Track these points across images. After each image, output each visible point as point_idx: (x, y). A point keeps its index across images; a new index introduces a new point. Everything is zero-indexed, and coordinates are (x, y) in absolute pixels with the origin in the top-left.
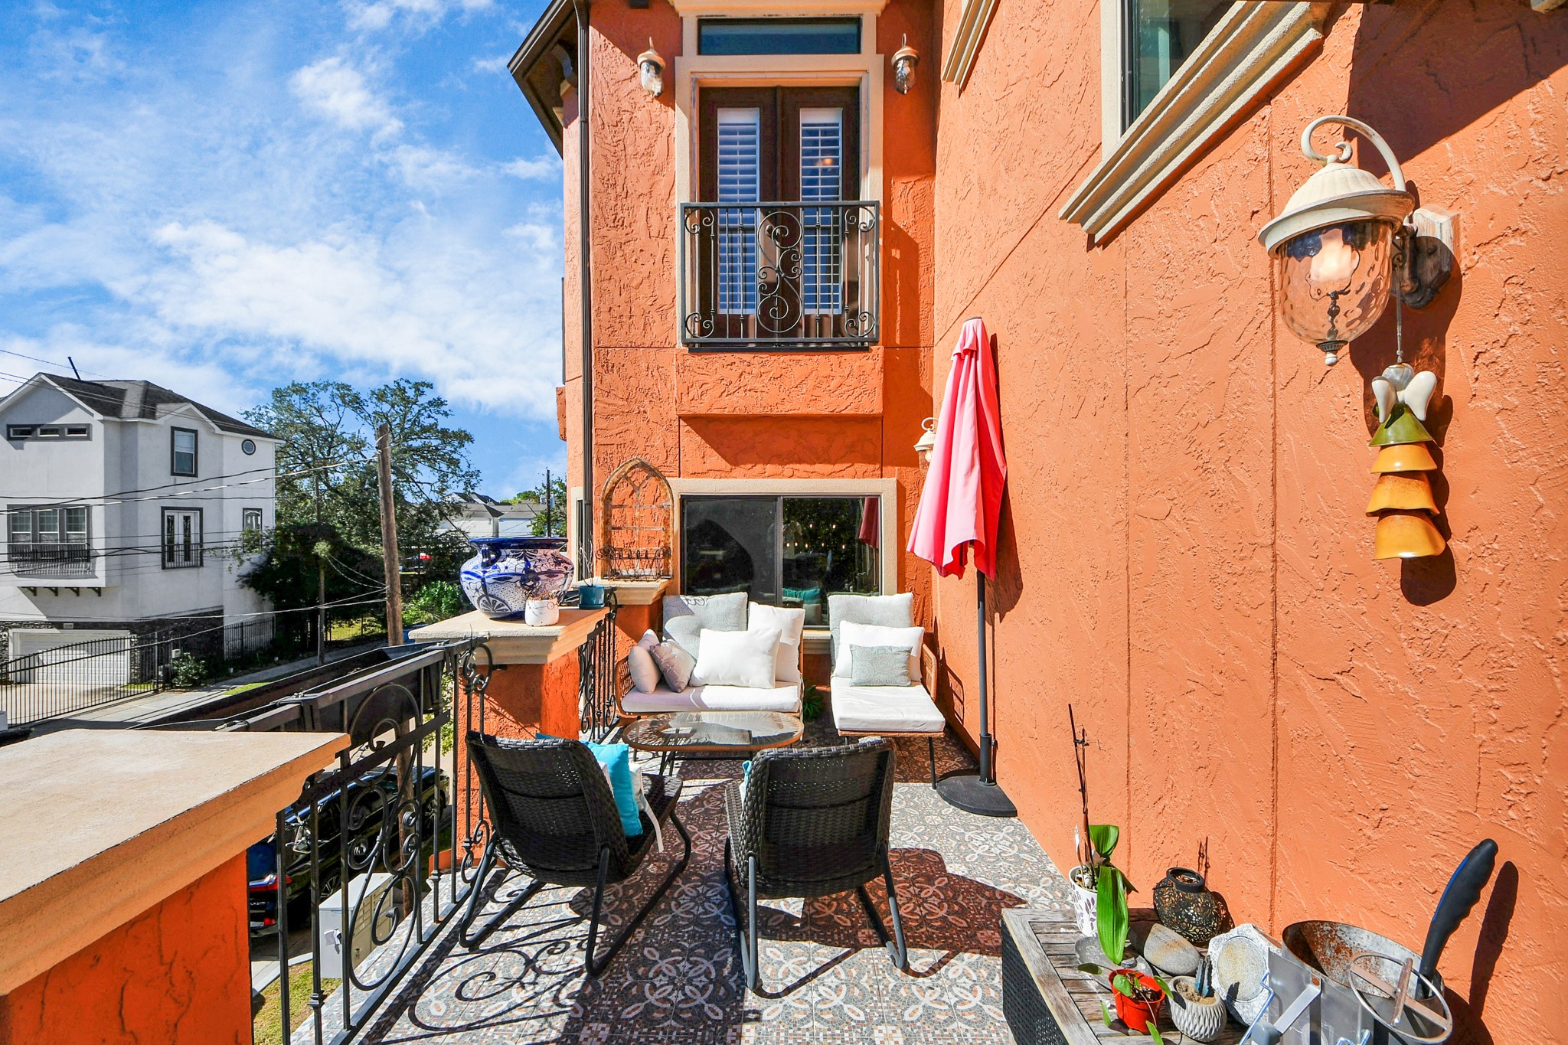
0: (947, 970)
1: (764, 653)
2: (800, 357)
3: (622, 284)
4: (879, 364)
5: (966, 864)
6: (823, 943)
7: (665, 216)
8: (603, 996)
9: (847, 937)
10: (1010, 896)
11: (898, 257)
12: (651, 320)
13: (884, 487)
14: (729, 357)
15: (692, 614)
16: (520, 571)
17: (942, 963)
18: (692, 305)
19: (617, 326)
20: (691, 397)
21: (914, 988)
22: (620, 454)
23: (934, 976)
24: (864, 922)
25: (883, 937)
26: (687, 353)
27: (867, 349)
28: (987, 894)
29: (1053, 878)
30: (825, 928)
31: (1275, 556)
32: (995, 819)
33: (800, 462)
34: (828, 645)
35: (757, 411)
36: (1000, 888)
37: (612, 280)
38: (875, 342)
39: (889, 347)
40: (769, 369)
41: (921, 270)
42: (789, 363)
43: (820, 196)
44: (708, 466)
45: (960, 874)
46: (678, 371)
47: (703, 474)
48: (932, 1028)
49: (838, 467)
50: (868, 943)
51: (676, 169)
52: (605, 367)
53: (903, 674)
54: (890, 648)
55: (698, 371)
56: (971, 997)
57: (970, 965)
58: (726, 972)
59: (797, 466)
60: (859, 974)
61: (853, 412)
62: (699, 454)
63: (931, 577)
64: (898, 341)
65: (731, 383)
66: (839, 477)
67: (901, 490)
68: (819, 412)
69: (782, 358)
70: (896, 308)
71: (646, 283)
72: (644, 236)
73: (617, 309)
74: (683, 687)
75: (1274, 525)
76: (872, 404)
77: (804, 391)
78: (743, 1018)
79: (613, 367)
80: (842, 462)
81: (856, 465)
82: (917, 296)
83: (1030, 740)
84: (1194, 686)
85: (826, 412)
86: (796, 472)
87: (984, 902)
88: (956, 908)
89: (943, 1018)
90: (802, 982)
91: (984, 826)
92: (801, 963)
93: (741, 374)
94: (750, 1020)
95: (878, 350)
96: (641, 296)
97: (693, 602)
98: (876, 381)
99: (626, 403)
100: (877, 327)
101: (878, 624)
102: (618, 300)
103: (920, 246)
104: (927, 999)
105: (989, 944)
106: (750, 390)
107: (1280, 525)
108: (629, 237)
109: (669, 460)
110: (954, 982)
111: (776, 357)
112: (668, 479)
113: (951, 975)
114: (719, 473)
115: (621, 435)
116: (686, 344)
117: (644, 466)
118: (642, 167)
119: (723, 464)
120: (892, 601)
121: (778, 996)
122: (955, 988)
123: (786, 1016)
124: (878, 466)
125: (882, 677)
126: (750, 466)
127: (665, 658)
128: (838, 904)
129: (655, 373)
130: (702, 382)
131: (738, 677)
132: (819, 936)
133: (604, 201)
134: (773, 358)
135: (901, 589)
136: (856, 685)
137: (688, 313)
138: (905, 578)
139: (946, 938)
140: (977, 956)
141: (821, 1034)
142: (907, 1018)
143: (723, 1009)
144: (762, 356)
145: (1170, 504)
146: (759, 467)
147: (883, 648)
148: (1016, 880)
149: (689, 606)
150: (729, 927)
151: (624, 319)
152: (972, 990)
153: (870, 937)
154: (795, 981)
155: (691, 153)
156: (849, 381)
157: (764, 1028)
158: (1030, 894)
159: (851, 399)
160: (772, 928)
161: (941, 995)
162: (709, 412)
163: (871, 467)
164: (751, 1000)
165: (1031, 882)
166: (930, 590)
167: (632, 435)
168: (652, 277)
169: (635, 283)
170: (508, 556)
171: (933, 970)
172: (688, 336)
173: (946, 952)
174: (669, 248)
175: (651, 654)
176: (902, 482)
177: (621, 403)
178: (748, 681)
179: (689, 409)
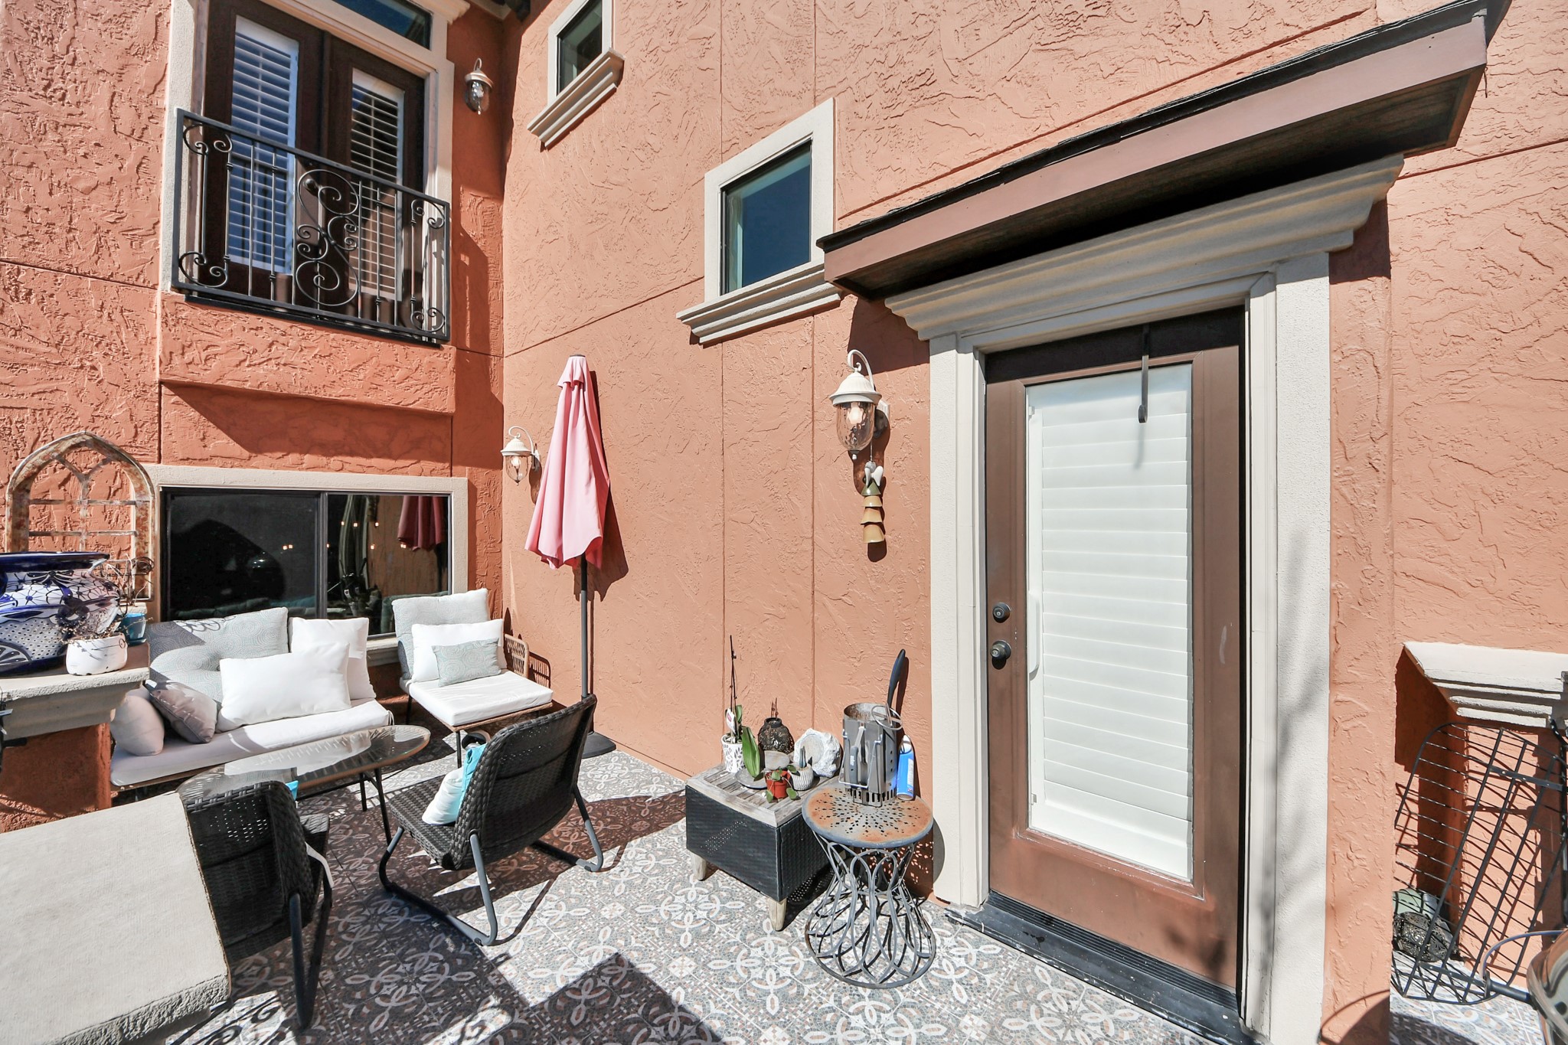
0: (626, 856)
1: (332, 672)
2: (356, 339)
3: (55, 179)
4: (451, 365)
5: (600, 792)
6: (523, 888)
7: (145, 112)
8: (333, 1033)
9: (542, 874)
10: (639, 797)
11: (467, 263)
12: (110, 243)
13: (454, 485)
14: (253, 320)
15: (199, 642)
16: (57, 602)
17: (620, 854)
18: (192, 241)
19: (40, 236)
20: (187, 358)
21: (610, 877)
22: (39, 424)
23: (620, 864)
24: (547, 860)
25: (571, 861)
26: (183, 301)
27: (437, 347)
28: (624, 802)
29: (659, 776)
30: (518, 879)
31: (813, 543)
32: (602, 756)
33: (352, 454)
34: (396, 653)
35: (296, 391)
36: (631, 795)
37: (34, 170)
38: (445, 341)
39: (461, 349)
40: (314, 344)
41: (491, 283)
42: (342, 342)
43: (372, 168)
44: (211, 449)
45: (599, 799)
46: (166, 323)
47: (202, 461)
48: (636, 890)
49: (401, 463)
50: (560, 870)
51: (170, 61)
52: (12, 292)
53: (494, 664)
54: (478, 642)
55: (201, 328)
56: (649, 862)
57: (638, 846)
58: (451, 949)
59: (348, 459)
60: (566, 890)
61: (421, 408)
62: (196, 436)
63: (501, 572)
64: (468, 345)
65: (255, 351)
66: (403, 474)
67: (472, 490)
68: (380, 402)
69: (332, 335)
70: (466, 313)
71: (103, 191)
72: (103, 127)
73: (41, 212)
74: (211, 733)
75: (813, 527)
76: (444, 402)
77: (361, 377)
78: (495, 964)
79: (29, 293)
80: (406, 459)
81: (422, 463)
82: (487, 307)
83: (633, 686)
84: (768, 617)
85: (390, 404)
86: (347, 466)
87: (625, 808)
88: (609, 820)
89: (639, 881)
90: (526, 918)
91: (597, 764)
92: (515, 909)
93: (271, 344)
94: (502, 962)
95: (450, 350)
96: (93, 206)
97: (202, 628)
98: (448, 380)
99: (54, 350)
100: (448, 327)
101: (454, 623)
102: (43, 199)
103: (489, 259)
104: (624, 877)
105: (642, 829)
106: (285, 365)
107: (816, 527)
108: (75, 120)
109: (139, 440)
110: (634, 860)
111: (324, 333)
112: (142, 464)
113: (630, 858)
114: (229, 461)
115: (43, 396)
116: (178, 288)
117: (98, 444)
118: (105, 35)
119: (236, 449)
120: (465, 599)
121: (512, 936)
122: (636, 863)
123: (529, 942)
124: (447, 465)
125: (473, 671)
126: (280, 454)
127: (179, 703)
128: (518, 860)
129: (116, 316)
130: (208, 344)
131: (297, 706)
132: (517, 886)
133: (26, 54)
134: (320, 333)
135: (472, 585)
136: (447, 684)
137: (183, 250)
138: (476, 575)
139: (613, 839)
140: (639, 840)
141: (565, 936)
142: (617, 894)
143: (471, 970)
144: (304, 327)
145: (753, 515)
146: (293, 457)
147: (470, 644)
148: (638, 786)
149: (195, 633)
150: (426, 922)
151: (57, 230)
152: (647, 858)
153: (559, 866)
154: (520, 921)
155: (197, 53)
156: (417, 375)
157: (517, 959)
158: (651, 790)
159: (420, 394)
160: (471, 902)
161: (631, 871)
162: (219, 383)
163: (440, 465)
164: (491, 952)
165: (647, 784)
166: (501, 584)
167: (67, 398)
168: (116, 187)
169: (81, 185)
170: (22, 581)
171: (617, 861)
172: (182, 278)
173: (618, 847)
174: (150, 155)
175: (152, 701)
176: (473, 481)
177: (43, 348)
178: (312, 707)
179: (180, 373)
